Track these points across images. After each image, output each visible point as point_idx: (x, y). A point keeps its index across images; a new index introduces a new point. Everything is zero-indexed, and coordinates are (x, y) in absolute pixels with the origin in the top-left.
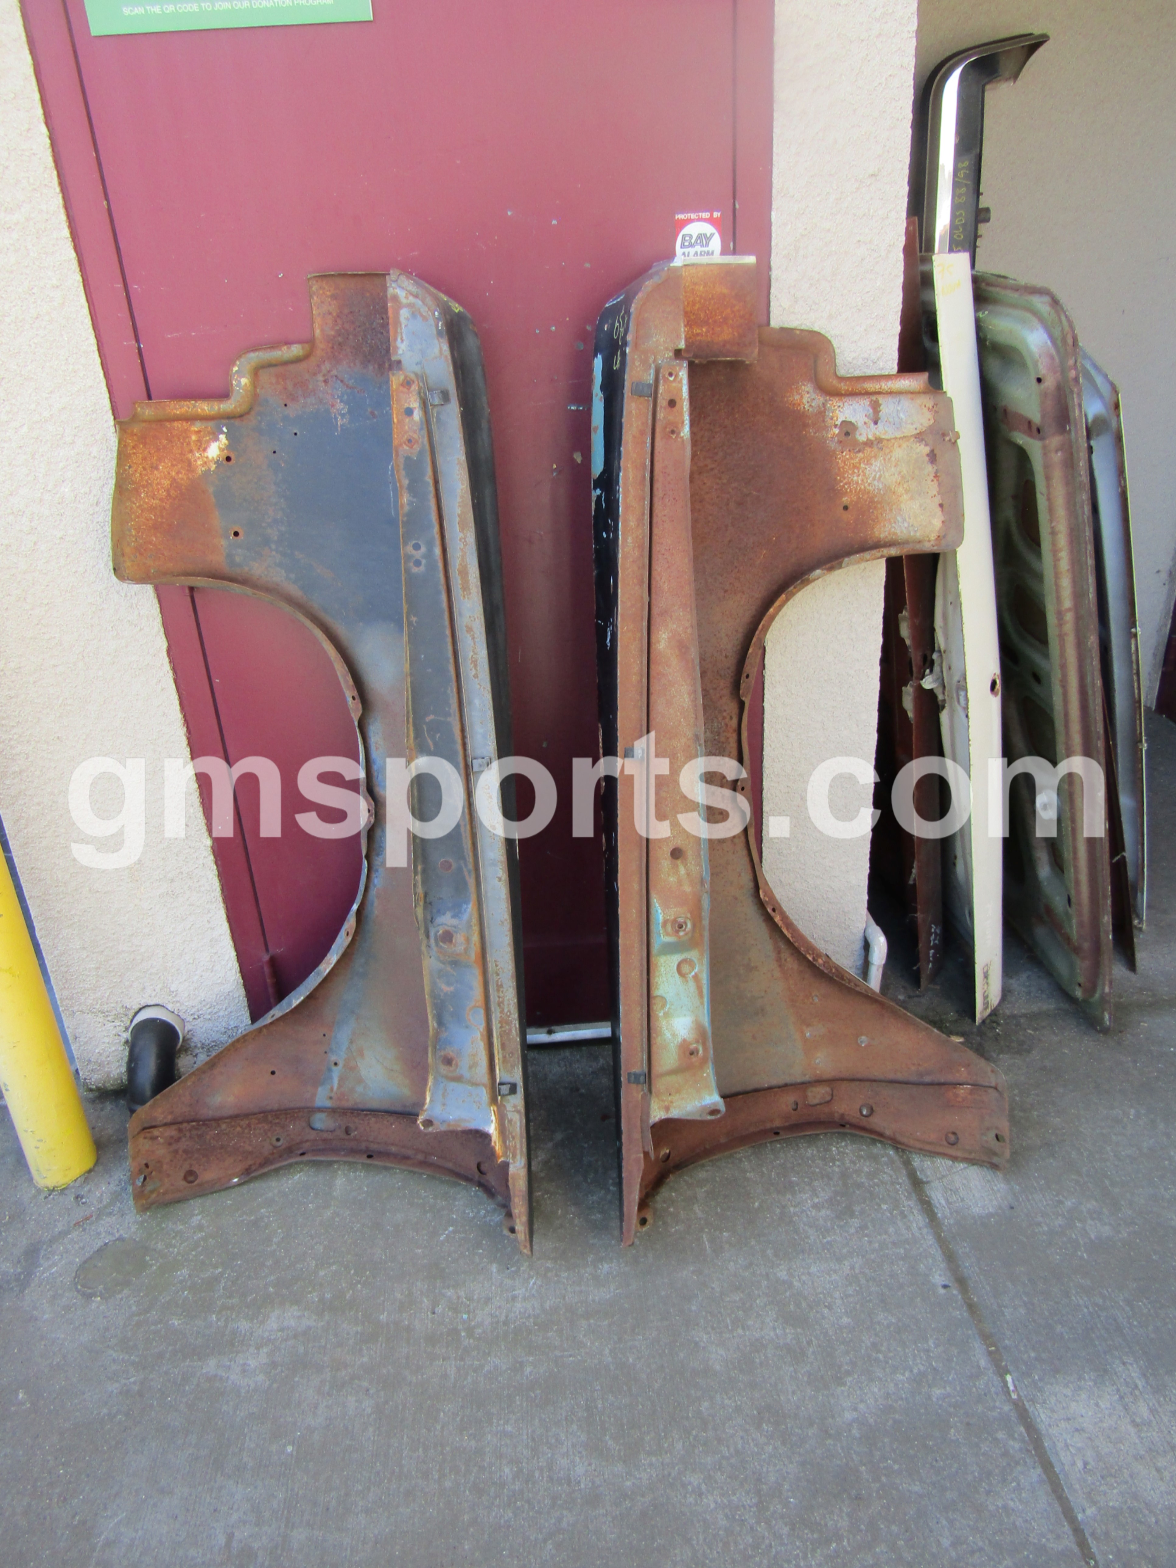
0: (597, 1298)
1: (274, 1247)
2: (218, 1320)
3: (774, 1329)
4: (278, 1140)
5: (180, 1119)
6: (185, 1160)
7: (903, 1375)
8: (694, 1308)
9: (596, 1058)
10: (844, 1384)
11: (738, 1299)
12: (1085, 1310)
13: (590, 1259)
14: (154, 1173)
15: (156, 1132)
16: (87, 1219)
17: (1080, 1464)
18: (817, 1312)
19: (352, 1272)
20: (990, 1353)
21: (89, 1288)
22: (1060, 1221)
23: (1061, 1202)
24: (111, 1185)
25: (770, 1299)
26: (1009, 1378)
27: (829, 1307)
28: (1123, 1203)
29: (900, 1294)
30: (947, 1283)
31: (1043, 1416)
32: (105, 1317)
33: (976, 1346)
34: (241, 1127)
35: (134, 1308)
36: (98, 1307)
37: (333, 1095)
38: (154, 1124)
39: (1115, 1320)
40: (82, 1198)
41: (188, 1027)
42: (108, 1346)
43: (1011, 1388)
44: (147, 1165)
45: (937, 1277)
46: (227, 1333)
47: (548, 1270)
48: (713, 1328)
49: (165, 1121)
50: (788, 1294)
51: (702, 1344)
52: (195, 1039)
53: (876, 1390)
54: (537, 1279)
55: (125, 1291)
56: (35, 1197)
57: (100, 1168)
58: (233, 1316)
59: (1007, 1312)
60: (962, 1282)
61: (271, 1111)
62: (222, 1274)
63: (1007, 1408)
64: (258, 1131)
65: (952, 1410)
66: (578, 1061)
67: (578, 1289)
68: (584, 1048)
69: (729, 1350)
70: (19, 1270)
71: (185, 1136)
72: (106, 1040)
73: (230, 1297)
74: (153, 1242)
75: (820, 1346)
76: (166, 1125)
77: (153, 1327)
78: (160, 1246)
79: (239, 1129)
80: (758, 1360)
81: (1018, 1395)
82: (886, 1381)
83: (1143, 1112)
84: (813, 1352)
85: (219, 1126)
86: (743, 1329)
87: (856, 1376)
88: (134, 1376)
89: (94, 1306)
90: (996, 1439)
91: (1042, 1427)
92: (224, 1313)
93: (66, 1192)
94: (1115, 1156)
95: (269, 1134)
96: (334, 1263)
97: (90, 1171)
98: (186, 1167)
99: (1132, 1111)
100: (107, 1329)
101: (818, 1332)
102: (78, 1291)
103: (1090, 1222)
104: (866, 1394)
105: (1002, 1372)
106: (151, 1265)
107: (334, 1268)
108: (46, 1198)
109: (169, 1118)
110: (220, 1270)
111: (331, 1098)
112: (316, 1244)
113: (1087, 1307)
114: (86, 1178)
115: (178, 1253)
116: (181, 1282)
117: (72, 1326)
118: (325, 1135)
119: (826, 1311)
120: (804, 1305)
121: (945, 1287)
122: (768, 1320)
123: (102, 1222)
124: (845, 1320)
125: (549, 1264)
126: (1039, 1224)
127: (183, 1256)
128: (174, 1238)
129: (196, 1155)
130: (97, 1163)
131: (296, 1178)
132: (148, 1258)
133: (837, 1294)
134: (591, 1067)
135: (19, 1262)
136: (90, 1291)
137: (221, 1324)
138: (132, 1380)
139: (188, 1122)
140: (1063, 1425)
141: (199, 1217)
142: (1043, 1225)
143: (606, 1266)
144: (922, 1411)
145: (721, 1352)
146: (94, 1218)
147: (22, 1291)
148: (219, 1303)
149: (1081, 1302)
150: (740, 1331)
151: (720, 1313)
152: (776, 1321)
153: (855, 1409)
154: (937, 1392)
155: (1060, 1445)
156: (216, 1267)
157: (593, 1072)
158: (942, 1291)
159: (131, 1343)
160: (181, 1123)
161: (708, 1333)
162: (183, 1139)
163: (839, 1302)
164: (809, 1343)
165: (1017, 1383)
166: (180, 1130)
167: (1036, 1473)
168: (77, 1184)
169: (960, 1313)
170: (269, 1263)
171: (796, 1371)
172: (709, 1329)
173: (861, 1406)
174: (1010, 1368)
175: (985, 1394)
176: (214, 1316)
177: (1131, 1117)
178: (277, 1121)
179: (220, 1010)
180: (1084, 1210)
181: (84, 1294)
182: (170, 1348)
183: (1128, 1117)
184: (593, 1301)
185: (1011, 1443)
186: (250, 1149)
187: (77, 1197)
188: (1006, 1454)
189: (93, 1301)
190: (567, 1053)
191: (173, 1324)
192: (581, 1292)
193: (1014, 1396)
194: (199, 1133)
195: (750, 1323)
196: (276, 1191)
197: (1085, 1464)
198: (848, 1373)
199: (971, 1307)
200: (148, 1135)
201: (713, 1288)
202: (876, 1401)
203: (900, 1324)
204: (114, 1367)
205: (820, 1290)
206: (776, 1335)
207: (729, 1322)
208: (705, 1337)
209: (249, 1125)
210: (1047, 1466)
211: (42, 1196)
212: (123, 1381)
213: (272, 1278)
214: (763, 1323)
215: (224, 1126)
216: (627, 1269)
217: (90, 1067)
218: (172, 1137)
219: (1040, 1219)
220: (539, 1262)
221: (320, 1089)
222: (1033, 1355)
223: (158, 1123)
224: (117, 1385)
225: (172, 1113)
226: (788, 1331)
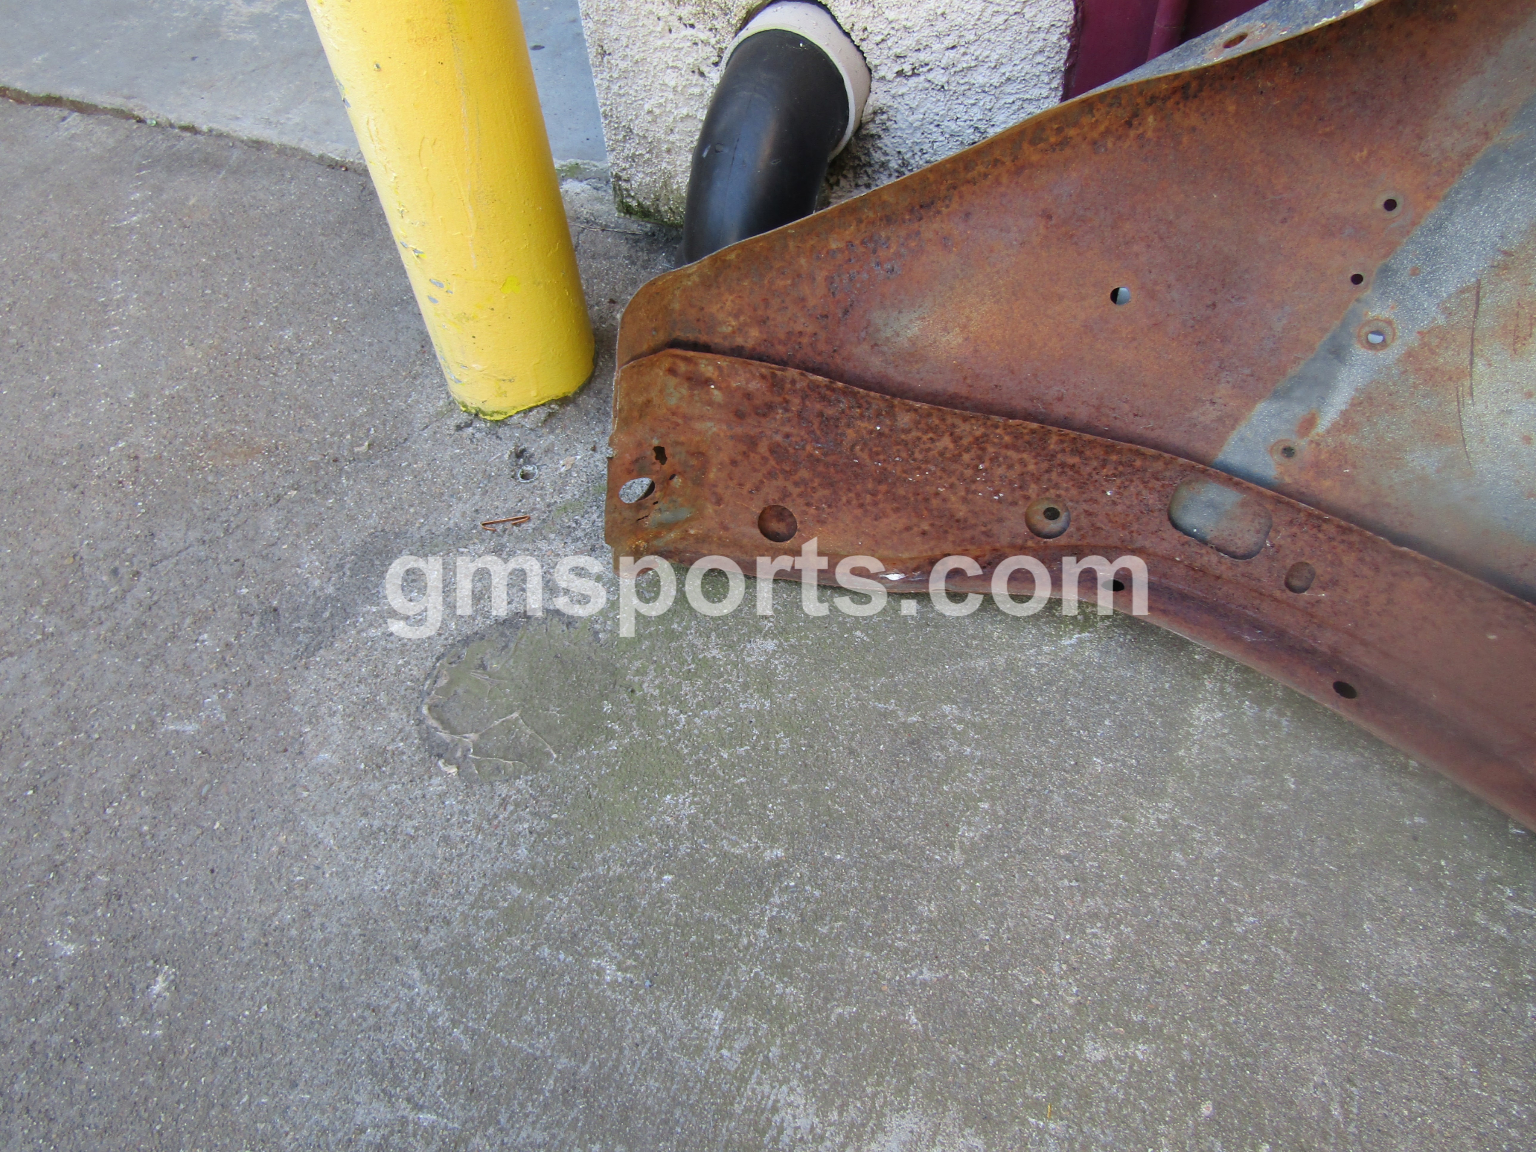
1: (957, 857)
2: (727, 1036)
4: (1051, 514)
5: (781, 350)
6: (771, 475)
14: (677, 481)
15: (707, 366)
16: (517, 522)
19: (1206, 1109)
21: (446, 724)
24: (598, 456)
32: (446, 839)
34: (956, 440)
35: (523, 852)
36: (442, 796)
37: (1301, 444)
38: (703, 338)
40: (528, 462)
41: (878, 98)
42: (416, 946)
44: (660, 453)
46: (738, 1109)
49: (739, 341)
52: (887, 141)
55: (520, 783)
56: (439, 415)
57: (589, 402)
58: (774, 1052)
61: (1065, 423)
62: (780, 871)
64: (1001, 471)
70: (330, 590)
71: (786, 405)
72: (671, 79)
73: (784, 970)
74: (638, 664)
76: (737, 352)
77: (545, 951)
78: (649, 687)
79: (946, 441)
85: (891, 412)
88: (436, 1107)
89: (436, 785)
92: (750, 1021)
93: (501, 431)
95: (1033, 490)
96: (1141, 1031)
97: (564, 401)
98: (771, 493)
100: (435, 882)
102: (420, 722)
106: (610, 735)
107: (1141, 1050)
108: (459, 428)
109: (753, 337)
110: (780, 853)
111: (1288, 452)
112: (1094, 916)
114: (550, 415)
115: (687, 734)
116: (666, 833)
117: (364, 822)
118: (1210, 559)
123: (543, 545)
127: (695, 749)
128: (690, 676)
129: (804, 473)
130: (584, 388)
131: (1065, 642)
132: (607, 707)
135: (340, 567)
136: (444, 735)
137: (731, 1057)
138: (427, 1118)
139: (806, 367)
141: (770, 645)
146: (529, 526)
147: (310, 651)
148: (745, 973)
156: (770, 837)
159: (472, 973)
160: (783, 363)
162: (780, 414)
166: (775, 384)
168: (528, 423)
170: (928, 909)
176: (718, 1014)
178: (1075, 460)
179: (980, 62)
181: (427, 737)
182: (563, 1062)
186: (962, 512)
187: (520, 454)
189: (440, 773)
191: (600, 971)
194: (830, 412)
196: (1000, 661)
200: (682, 367)
204: (400, 1036)
209: (980, 442)
211: (452, 422)
212: (404, 1108)
213: (927, 975)
215: (904, 419)
217: (630, 148)
218: (748, 396)
221: (1262, 408)
223: (717, 340)
224: (381, 1111)
225: (762, 322)
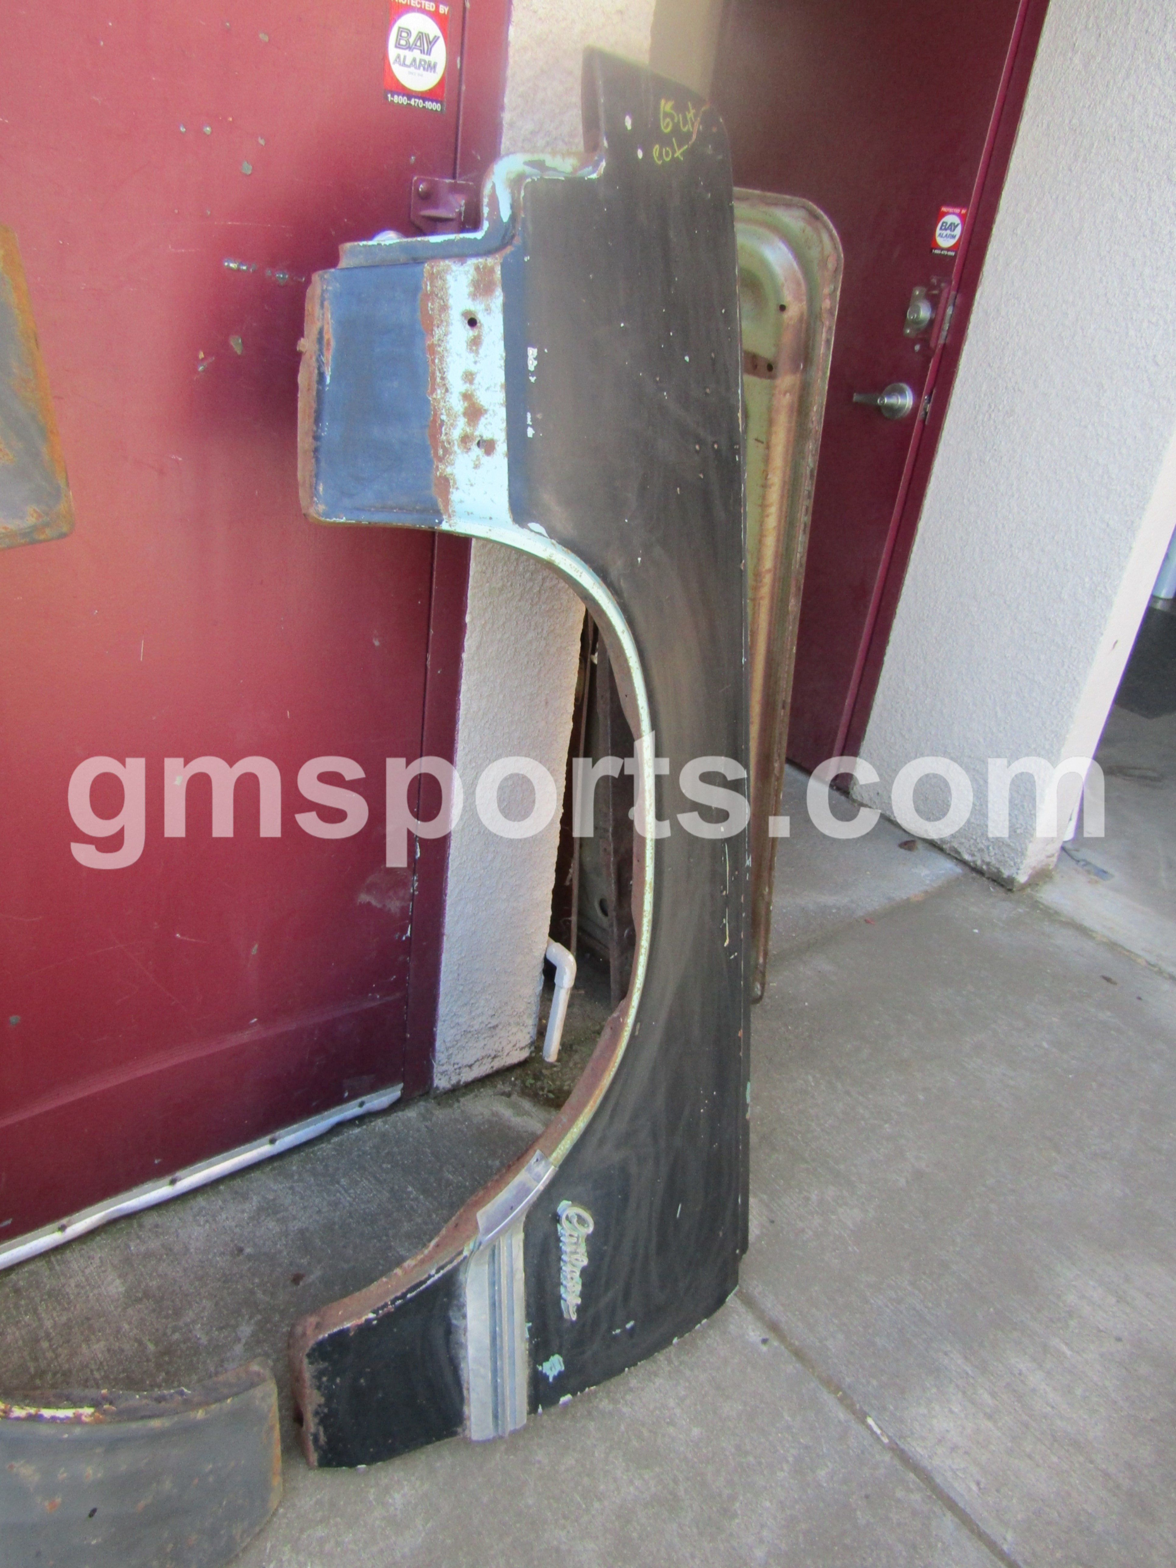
0: (406, 1550)
3: (631, 1482)
7: (782, 1470)
8: (530, 1501)
9: (245, 1197)
10: (735, 1515)
11: (573, 1462)
12: (888, 1310)
13: (371, 1498)
17: (974, 1488)
18: (663, 1435)
20: (841, 1400)
22: (817, 1220)
23: (807, 1199)
25: (608, 1444)
26: (870, 1421)
27: (672, 1423)
28: (853, 1179)
29: (729, 1370)
30: (764, 1336)
31: (919, 1450)
33: (825, 1398)
39: (914, 1309)
43: (879, 1432)
45: (752, 1334)
47: (322, 1541)
48: (565, 1517)
50: (623, 1427)
51: (564, 1547)
53: (768, 1504)
54: (312, 1562)
59: (829, 1343)
60: (774, 1327)
63: (887, 1457)
65: (845, 1488)
66: (222, 1208)
67: (375, 1549)
68: (222, 1187)
69: (597, 1538)
75: (688, 1479)
80: (635, 1535)
81: (889, 1437)
82: (771, 1487)
83: (818, 1075)
84: (686, 1491)
86: (599, 1500)
87: (741, 1498)
90: (899, 1501)
91: (925, 1463)
94: (822, 1130)
99: (810, 1078)
101: (677, 1461)
103: (840, 1210)
104: (761, 1515)
105: (861, 1417)
113: (887, 1306)
119: (671, 1430)
120: (646, 1434)
121: (765, 1341)
122: (619, 1473)
124: (696, 1431)
125: (320, 1531)
126: (803, 1231)
133: (671, 1403)
134: (243, 1211)
140: (940, 1450)
142: (806, 1230)
143: (397, 1496)
144: (821, 1505)
145: (591, 1545)
149: (880, 1303)
150: (597, 1505)
151: (562, 1491)
152: (628, 1471)
153: (761, 1541)
154: (822, 1473)
155: (949, 1474)
157: (251, 1218)
158: (764, 1348)
161: (564, 1527)
163: (678, 1411)
164: (676, 1481)
165: (879, 1423)
167: (949, 1520)
169: (792, 1367)
171: (680, 1526)
172: (562, 1521)
173: (765, 1533)
174: (866, 1408)
175: (863, 1452)
177: (813, 1084)
180: (829, 1199)
183: (811, 1086)
184: (403, 1556)
185: (912, 1496)
188: (914, 1513)
190: (201, 1201)
192: (381, 1551)
193: (886, 1440)
195: (602, 1487)
197: (978, 1484)
198: (733, 1498)
199: (798, 1354)
201: (539, 1462)
202: (775, 1518)
203: (748, 1408)
205: (651, 1407)
206: (637, 1488)
207: (579, 1499)
208: (563, 1533)
210: (951, 1505)
214: (615, 1480)
216: (426, 1486)
219: (800, 1225)
220: (305, 1536)
222: (874, 1382)
226: (646, 1477)
